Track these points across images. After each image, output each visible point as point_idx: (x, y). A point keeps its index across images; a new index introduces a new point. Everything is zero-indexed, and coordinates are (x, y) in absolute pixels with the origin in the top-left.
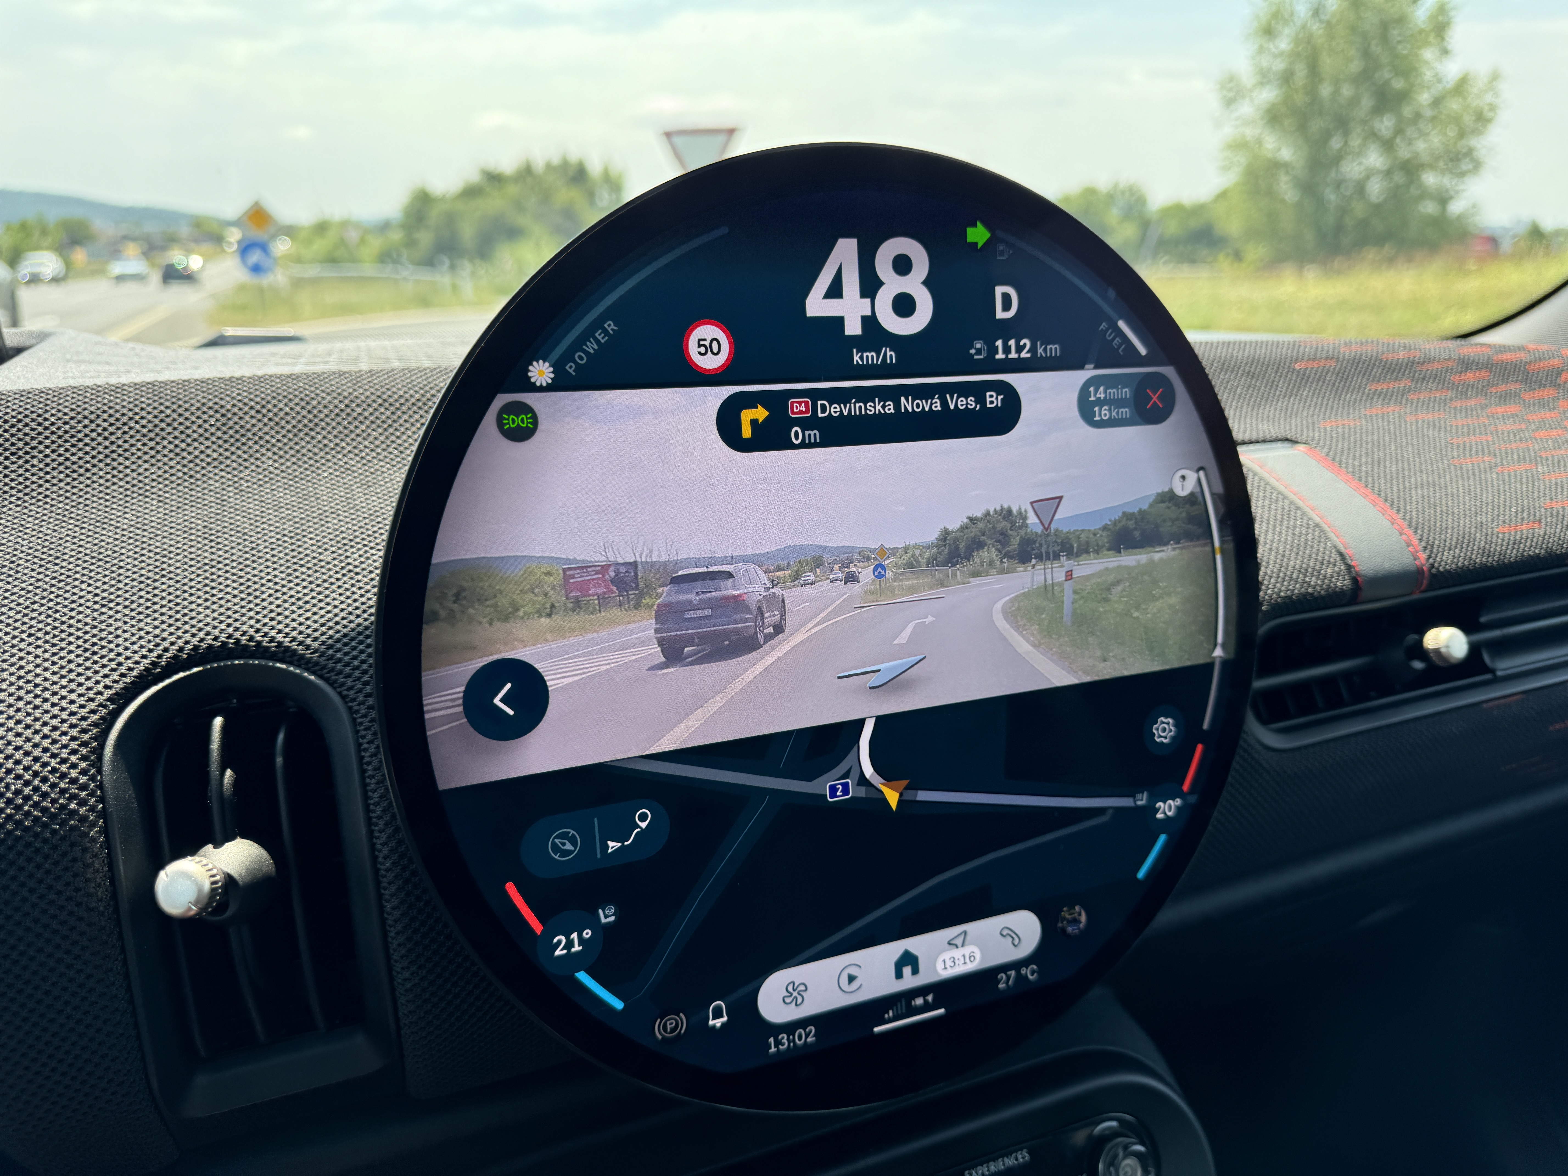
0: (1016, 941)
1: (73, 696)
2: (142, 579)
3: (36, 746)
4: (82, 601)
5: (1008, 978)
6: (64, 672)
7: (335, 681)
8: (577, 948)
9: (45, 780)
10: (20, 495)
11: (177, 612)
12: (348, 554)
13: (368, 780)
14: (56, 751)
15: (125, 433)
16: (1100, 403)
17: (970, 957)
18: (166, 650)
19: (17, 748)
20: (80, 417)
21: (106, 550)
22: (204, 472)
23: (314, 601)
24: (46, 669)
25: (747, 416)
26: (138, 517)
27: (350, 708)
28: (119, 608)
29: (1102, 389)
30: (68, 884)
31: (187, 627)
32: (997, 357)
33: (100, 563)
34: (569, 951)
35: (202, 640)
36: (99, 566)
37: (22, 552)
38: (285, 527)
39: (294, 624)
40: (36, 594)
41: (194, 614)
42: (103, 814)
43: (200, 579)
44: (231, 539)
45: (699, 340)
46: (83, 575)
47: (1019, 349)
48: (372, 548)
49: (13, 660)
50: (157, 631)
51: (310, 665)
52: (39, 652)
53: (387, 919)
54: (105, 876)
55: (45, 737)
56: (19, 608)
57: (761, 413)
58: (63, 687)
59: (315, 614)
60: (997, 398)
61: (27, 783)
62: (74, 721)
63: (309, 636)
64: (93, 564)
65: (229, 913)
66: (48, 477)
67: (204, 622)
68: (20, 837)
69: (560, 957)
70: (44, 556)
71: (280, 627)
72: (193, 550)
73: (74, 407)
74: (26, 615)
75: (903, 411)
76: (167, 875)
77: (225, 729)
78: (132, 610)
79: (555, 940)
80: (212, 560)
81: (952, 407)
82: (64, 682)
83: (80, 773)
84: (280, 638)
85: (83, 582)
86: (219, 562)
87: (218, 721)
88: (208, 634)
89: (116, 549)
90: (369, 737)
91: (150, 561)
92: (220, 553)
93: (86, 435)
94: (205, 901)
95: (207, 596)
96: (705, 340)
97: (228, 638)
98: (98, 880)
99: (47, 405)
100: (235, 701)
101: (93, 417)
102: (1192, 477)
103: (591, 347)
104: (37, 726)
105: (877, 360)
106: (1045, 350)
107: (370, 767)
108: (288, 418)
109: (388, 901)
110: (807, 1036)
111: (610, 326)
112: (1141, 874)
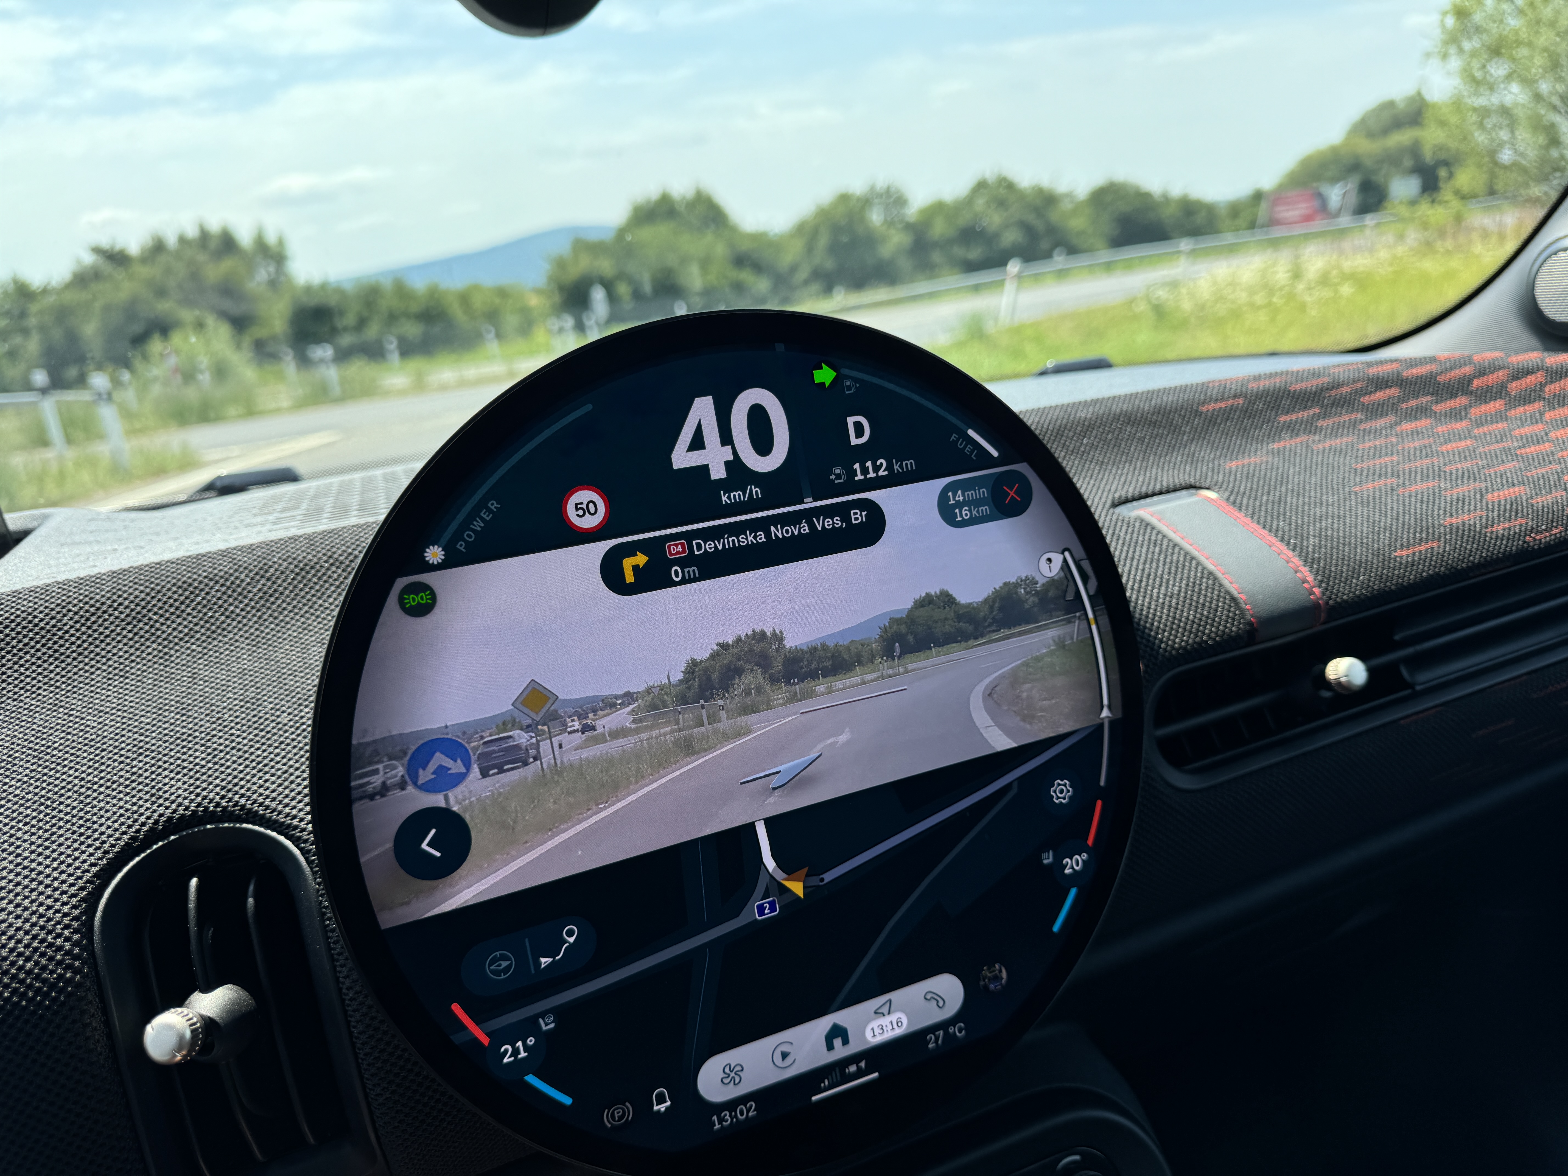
0: (941, 1004)
1: (64, 877)
3: (33, 925)
5: (937, 1039)
6: (55, 855)
7: (293, 836)
8: (523, 1055)
9: (43, 955)
14: (51, 928)
16: (959, 505)
17: (897, 1023)
18: (143, 824)
19: (18, 929)
21: (91, 735)
22: (177, 647)
24: (39, 855)
25: (628, 564)
26: (119, 699)
28: (103, 789)
29: (960, 492)
30: (70, 1044)
31: (162, 800)
32: (856, 478)
34: (516, 1057)
35: (175, 811)
37: (18, 745)
38: (248, 693)
39: (255, 787)
41: (167, 788)
44: (199, 711)
45: (577, 505)
47: (877, 469)
51: (271, 823)
52: (34, 839)
53: (356, 1043)
56: (16, 800)
57: (641, 559)
60: (861, 515)
63: (267, 797)
65: (215, 1052)
67: (176, 794)
68: (26, 1007)
69: (509, 1064)
71: (243, 791)
72: (166, 725)
74: (22, 805)
75: (773, 538)
76: (153, 1029)
77: (199, 887)
78: (114, 790)
79: (502, 1050)
81: (820, 528)
82: (55, 864)
84: (243, 801)
88: (180, 805)
89: (100, 732)
91: (129, 741)
94: (187, 1047)
96: (582, 503)
97: (197, 807)
99: (35, 603)
102: (1058, 559)
103: (478, 525)
105: (744, 497)
106: (901, 466)
110: (751, 1111)
111: (493, 505)
112: (1056, 928)
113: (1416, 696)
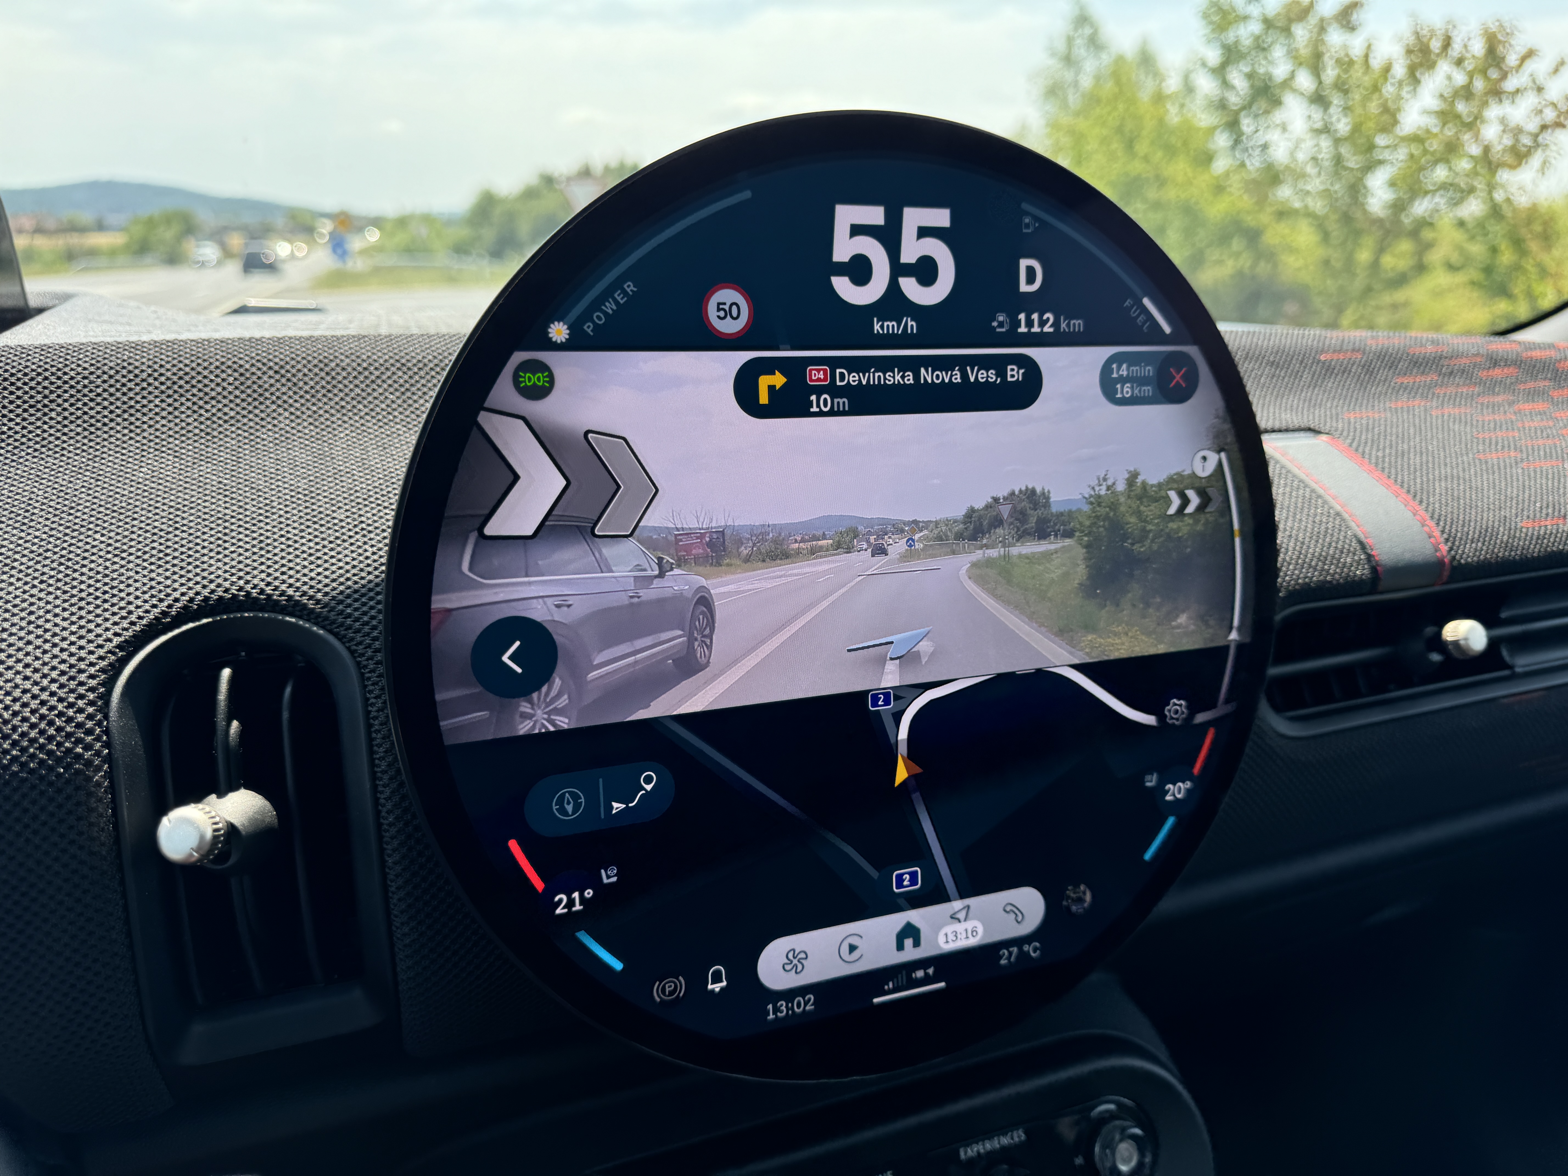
0: (1020, 918)
1: (83, 642)
2: (156, 531)
3: (43, 689)
4: (95, 550)
5: (1011, 954)
6: (74, 618)
7: (345, 636)
8: (578, 907)
9: (51, 723)
10: (38, 446)
11: (189, 564)
12: (361, 512)
13: (374, 735)
14: (64, 696)
15: (143, 389)
16: (1123, 380)
17: (972, 932)
18: (176, 600)
19: (25, 691)
20: (99, 372)
21: (121, 502)
22: (221, 429)
23: (326, 557)
24: (56, 615)
25: (765, 382)
26: (153, 471)
27: (358, 663)
28: (132, 558)
29: (1124, 366)
30: (71, 827)
31: (198, 579)
32: (1020, 330)
33: (114, 514)
34: (570, 909)
35: (213, 592)
36: (113, 517)
37: (37, 501)
38: (299, 484)
39: (305, 579)
40: (50, 543)
41: (205, 566)
42: (109, 759)
43: (213, 532)
44: (244, 494)
45: (719, 304)
46: (97, 525)
47: (1042, 323)
48: (385, 508)
49: (25, 605)
50: (169, 582)
51: (320, 620)
52: (50, 598)
53: (388, 873)
54: (109, 821)
55: (53, 681)
56: (32, 556)
57: (778, 380)
58: (72, 633)
59: (326, 569)
60: (1018, 372)
61: (33, 726)
62: (83, 667)
63: (319, 590)
64: (107, 515)
65: (231, 861)
66: (66, 430)
67: (215, 575)
68: (26, 779)
69: (561, 916)
70: (58, 506)
71: (291, 581)
72: (207, 504)
73: (93, 362)
74: (38, 562)
75: (922, 382)
76: (170, 821)
77: (232, 680)
78: (144, 561)
79: (557, 899)
80: (225, 514)
81: (972, 380)
82: (74, 628)
83: (87, 718)
84: (290, 592)
85: (96, 532)
86: (233, 517)
87: (226, 673)
88: (219, 586)
89: (131, 501)
90: (377, 692)
91: (164, 514)
92: (234, 508)
93: (105, 390)
94: (207, 848)
95: (220, 549)
96: (725, 304)
97: (238, 590)
98: (102, 825)
99: (66, 360)
100: (243, 654)
101: (112, 372)
102: (1213, 458)
103: (610, 307)
104: (46, 670)
105: (898, 329)
106: (1068, 325)
107: (376, 722)
108: (306, 379)
110: (808, 1005)
111: (630, 287)
112: (1148, 856)
113: (1514, 677)
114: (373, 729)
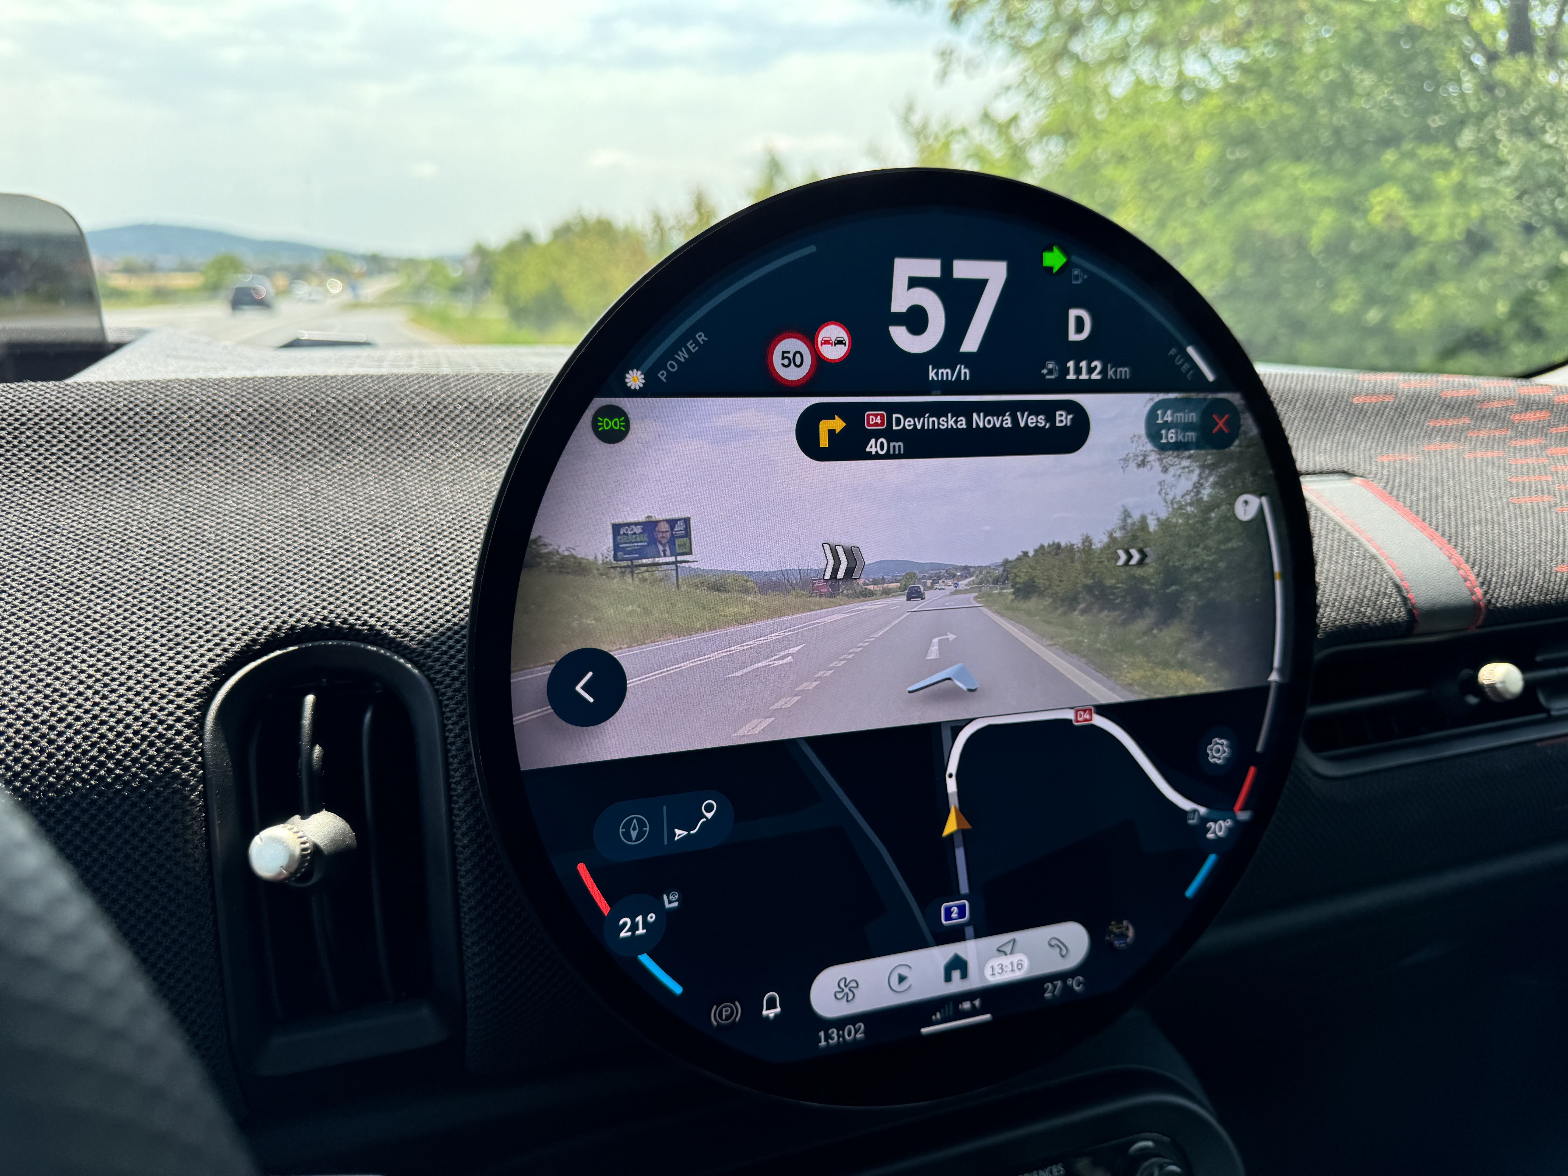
0: (1064, 953)
1: (180, 667)
2: (243, 561)
3: (145, 712)
4: (188, 579)
5: (1055, 987)
6: (171, 644)
7: (424, 665)
8: (641, 931)
9: (152, 744)
10: (129, 479)
11: (276, 593)
12: (436, 546)
13: (451, 760)
14: (163, 718)
15: (226, 424)
16: (1167, 426)
17: (1018, 965)
18: (265, 628)
19: (128, 713)
20: (186, 408)
21: (209, 533)
22: (299, 464)
23: (405, 589)
24: (155, 641)
25: (825, 426)
26: (238, 504)
27: (437, 691)
28: (222, 587)
29: (1169, 412)
30: (168, 844)
31: (285, 608)
32: (1068, 377)
33: (204, 545)
34: (633, 933)
35: (298, 621)
36: (203, 548)
37: (132, 531)
38: (376, 518)
39: (386, 610)
40: (146, 571)
41: (291, 596)
42: (203, 780)
43: (296, 563)
44: (324, 527)
45: (784, 353)
46: (189, 555)
47: (1091, 371)
48: (458, 542)
49: (125, 631)
50: (257, 611)
51: (400, 649)
52: (149, 624)
53: (461, 894)
54: (202, 838)
55: (154, 704)
56: (130, 584)
57: (838, 424)
58: (171, 658)
59: (406, 600)
60: (1066, 418)
61: (135, 747)
62: (181, 691)
63: (399, 621)
64: (197, 545)
65: (315, 879)
66: (155, 463)
67: (301, 604)
68: (127, 797)
69: (625, 939)
70: (152, 537)
71: (373, 611)
72: (289, 536)
73: (180, 398)
74: (136, 590)
75: (974, 426)
76: (261, 840)
77: (316, 706)
78: (234, 590)
79: (621, 922)
80: (307, 546)
81: (1022, 425)
82: (171, 653)
83: (184, 740)
84: (372, 621)
85: (188, 562)
86: (314, 549)
87: (310, 699)
88: (304, 615)
89: (218, 532)
90: (454, 719)
91: (249, 545)
92: (316, 540)
93: (191, 425)
94: (295, 866)
95: (303, 580)
96: (789, 352)
97: (322, 620)
98: (196, 842)
99: (155, 396)
100: (324, 680)
101: (198, 408)
102: (1255, 503)
103: (682, 356)
104: (147, 693)
105: (952, 377)
106: (1115, 373)
107: (454, 748)
108: (379, 416)
109: (463, 877)
110: (856, 1032)
111: (701, 337)
112: (1190, 892)
113: (1551, 720)
114: (450, 755)
